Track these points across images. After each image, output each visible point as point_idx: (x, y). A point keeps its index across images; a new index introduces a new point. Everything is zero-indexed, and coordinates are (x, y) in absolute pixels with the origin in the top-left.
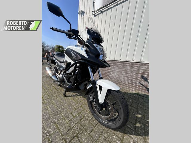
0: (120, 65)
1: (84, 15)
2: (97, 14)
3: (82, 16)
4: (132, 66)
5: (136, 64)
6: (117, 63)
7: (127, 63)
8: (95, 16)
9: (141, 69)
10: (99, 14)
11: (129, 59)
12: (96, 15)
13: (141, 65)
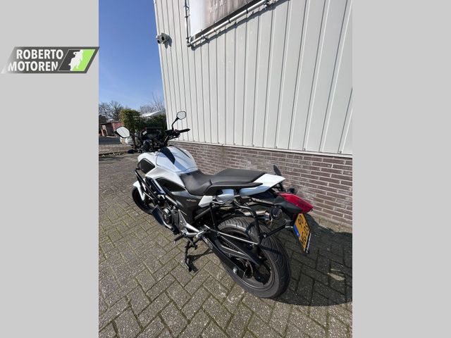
0: (253, 156)
1: (171, 46)
2: (198, 43)
3: (166, 47)
4: (274, 159)
5: (282, 156)
6: (248, 152)
7: (265, 154)
8: (194, 48)
9: (291, 165)
10: (201, 45)
11: (268, 146)
12: (195, 45)
13: (290, 156)
